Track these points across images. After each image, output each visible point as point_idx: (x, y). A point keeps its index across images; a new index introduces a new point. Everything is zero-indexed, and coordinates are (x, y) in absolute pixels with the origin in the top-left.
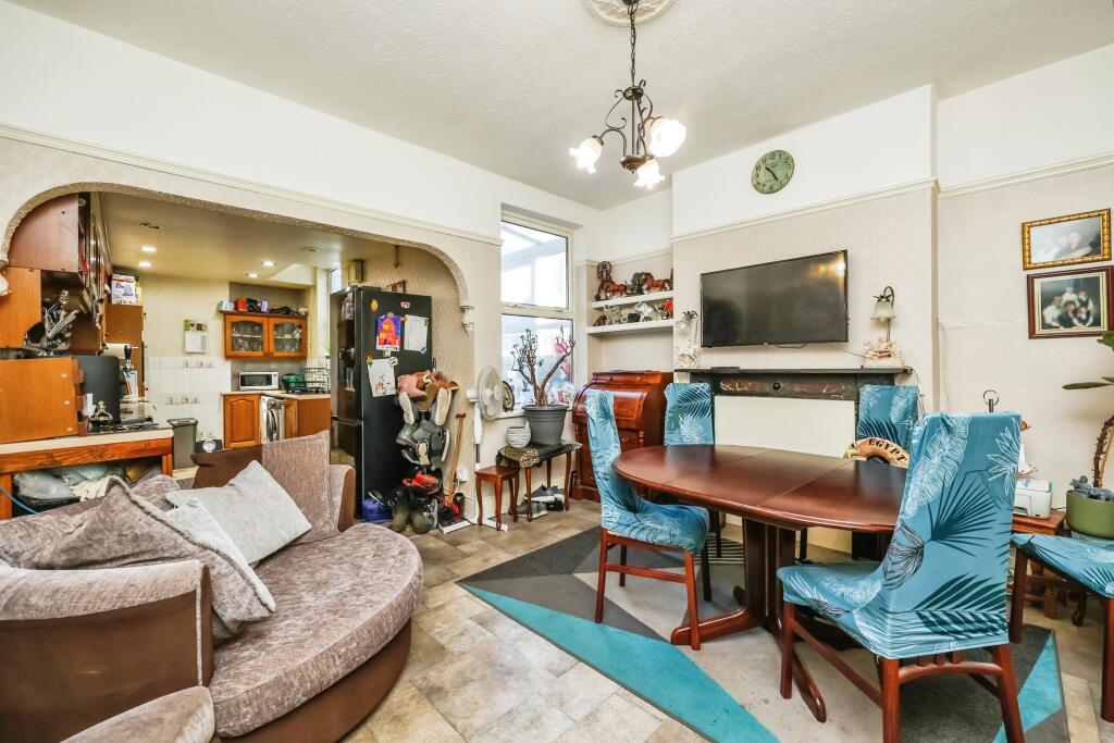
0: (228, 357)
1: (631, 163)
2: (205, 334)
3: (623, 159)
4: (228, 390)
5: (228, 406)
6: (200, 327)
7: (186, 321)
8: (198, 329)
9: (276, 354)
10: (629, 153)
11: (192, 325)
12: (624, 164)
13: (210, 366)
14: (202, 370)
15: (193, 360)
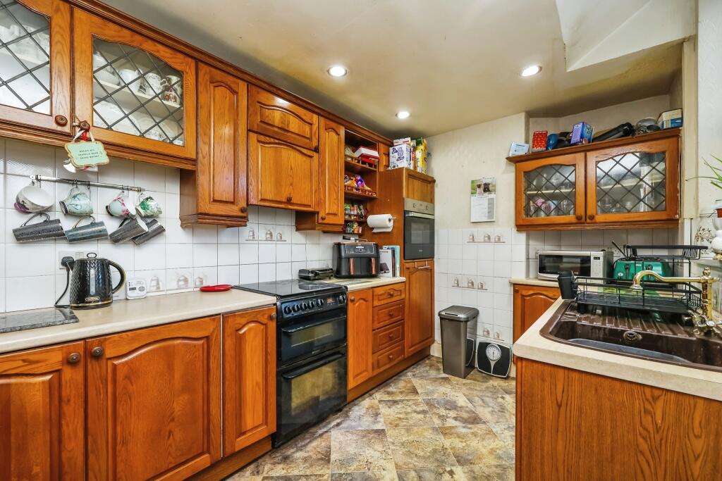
0: (520, 227)
2: (492, 196)
4: (521, 277)
5: (519, 301)
6: (487, 188)
7: (473, 182)
8: (485, 191)
9: (600, 218)
11: (479, 186)
13: (499, 240)
14: (489, 247)
15: (481, 231)
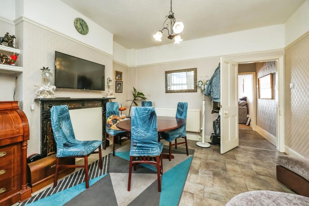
1: (171, 37)
3: (168, 36)
10: (170, 34)
12: (168, 37)
